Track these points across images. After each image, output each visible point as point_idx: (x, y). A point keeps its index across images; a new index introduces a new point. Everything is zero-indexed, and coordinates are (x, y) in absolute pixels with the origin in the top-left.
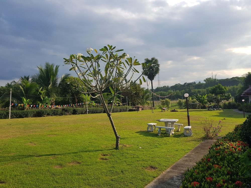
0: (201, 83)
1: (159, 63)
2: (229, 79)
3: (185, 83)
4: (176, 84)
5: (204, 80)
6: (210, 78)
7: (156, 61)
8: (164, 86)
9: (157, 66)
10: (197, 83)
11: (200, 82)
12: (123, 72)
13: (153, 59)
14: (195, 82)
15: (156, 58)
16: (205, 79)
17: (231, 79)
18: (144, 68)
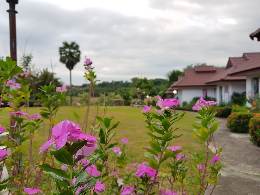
0: (128, 82)
6: (136, 78)
7: (77, 46)
9: (78, 53)
13: (73, 43)
16: (132, 78)
18: (61, 54)
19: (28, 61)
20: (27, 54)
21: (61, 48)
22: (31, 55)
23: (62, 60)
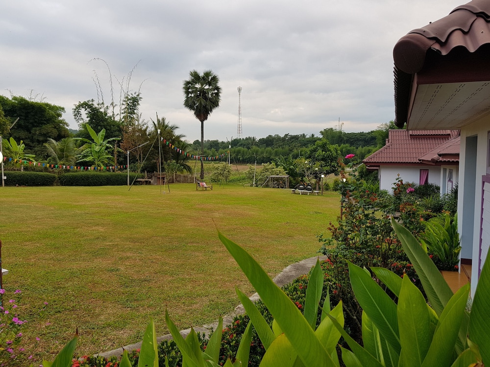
0: (315, 136)
1: (219, 84)
2: (365, 133)
3: (286, 135)
4: (270, 136)
5: (321, 132)
6: (332, 129)
7: (215, 79)
8: (248, 137)
9: (216, 91)
10: (308, 137)
11: (313, 135)
12: (140, 96)
13: (207, 74)
14: (305, 134)
15: (215, 73)
16: (323, 130)
17: (369, 133)
18: (187, 93)
19: (135, 106)
20: (132, 94)
21: (188, 83)
22: (138, 95)
23: (189, 104)
